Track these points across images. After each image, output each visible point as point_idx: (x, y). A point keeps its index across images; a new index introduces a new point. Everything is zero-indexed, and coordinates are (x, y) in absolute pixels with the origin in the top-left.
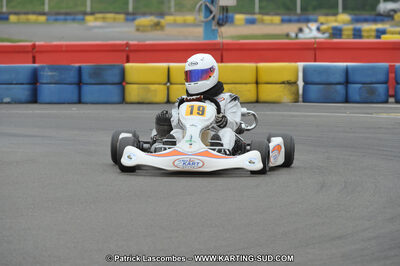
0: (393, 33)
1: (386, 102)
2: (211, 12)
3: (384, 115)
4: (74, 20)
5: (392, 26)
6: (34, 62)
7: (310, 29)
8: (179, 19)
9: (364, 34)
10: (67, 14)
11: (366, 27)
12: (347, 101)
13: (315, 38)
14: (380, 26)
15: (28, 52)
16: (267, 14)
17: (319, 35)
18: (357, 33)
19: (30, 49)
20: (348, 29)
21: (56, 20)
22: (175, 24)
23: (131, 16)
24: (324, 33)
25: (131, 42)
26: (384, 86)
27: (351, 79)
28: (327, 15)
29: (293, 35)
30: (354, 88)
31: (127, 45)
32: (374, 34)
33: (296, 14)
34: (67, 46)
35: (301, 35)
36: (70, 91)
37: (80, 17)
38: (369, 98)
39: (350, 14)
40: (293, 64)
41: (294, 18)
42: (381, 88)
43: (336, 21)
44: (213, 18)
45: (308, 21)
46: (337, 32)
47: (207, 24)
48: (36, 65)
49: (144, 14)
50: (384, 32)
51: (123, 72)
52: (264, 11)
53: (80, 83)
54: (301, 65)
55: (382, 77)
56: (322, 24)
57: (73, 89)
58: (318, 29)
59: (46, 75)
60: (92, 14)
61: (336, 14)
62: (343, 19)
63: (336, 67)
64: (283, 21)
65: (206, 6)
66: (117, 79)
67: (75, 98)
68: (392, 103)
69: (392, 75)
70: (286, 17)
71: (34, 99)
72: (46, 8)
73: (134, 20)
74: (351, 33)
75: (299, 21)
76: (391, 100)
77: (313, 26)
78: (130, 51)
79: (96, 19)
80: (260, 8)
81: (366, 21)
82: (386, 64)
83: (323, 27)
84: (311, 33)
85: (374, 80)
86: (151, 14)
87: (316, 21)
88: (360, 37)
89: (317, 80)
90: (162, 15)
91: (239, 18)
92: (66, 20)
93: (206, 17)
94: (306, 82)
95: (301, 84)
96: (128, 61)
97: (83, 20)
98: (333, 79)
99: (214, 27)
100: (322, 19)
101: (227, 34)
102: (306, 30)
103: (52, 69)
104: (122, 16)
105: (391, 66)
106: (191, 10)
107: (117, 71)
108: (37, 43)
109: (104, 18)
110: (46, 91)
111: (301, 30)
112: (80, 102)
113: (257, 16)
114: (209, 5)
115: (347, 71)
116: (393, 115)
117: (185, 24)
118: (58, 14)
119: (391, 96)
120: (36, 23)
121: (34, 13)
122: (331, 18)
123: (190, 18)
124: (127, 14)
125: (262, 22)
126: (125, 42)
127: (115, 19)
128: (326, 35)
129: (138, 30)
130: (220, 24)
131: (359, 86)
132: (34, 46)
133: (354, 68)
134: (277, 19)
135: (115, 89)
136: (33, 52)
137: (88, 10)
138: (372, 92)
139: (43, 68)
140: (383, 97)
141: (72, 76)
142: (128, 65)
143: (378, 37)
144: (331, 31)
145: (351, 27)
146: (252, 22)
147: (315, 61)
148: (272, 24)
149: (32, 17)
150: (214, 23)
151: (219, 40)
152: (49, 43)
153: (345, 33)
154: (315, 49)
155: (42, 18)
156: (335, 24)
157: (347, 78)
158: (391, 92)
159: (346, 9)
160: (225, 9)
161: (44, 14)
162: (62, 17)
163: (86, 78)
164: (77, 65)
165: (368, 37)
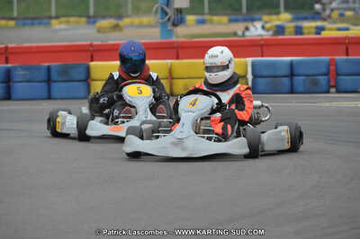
0: (331, 29)
1: (328, 92)
2: (167, 14)
3: (327, 104)
4: (40, 24)
5: (330, 23)
6: (7, 63)
7: (256, 28)
8: (136, 20)
9: (305, 31)
10: (34, 19)
11: (306, 24)
12: (292, 91)
13: (261, 36)
14: (319, 24)
15: (1, 54)
16: (216, 15)
17: (264, 33)
18: (299, 30)
19: (3, 51)
20: (290, 26)
21: (24, 24)
22: (132, 26)
23: (92, 20)
24: (268, 30)
25: (94, 43)
26: (325, 77)
27: (296, 71)
28: (270, 14)
29: (240, 33)
30: (299, 80)
31: (91, 45)
32: (314, 30)
33: (241, 14)
34: (36, 47)
35: (247, 33)
36: (40, 88)
37: (45, 21)
38: (313, 89)
39: (291, 13)
40: (242, 59)
41: (240, 17)
42: (323, 80)
43: (278, 19)
44: (169, 19)
45: (253, 20)
46: (280, 30)
47: (164, 25)
48: (9, 65)
49: (104, 17)
50: (323, 29)
51: (88, 69)
52: (213, 12)
53: (49, 81)
54: (249, 60)
55: (323, 70)
56: (266, 22)
57: (43, 86)
58: (263, 27)
59: (19, 74)
60: (57, 18)
61: (278, 13)
62: (284, 18)
63: (281, 61)
64: (231, 21)
65: (162, 9)
66: (82, 77)
67: (45, 95)
68: (333, 93)
69: (333, 68)
70: (233, 17)
71: (8, 96)
72: (15, 14)
73: (95, 22)
74: (292, 30)
75: (245, 20)
76: (333, 90)
77: (259, 25)
78: (94, 50)
79: (61, 23)
80: (210, 9)
81: (305, 19)
82: (327, 58)
83: (268, 25)
84: (256, 31)
85: (316, 72)
86: (110, 17)
87: (260, 20)
88: (301, 33)
89: (264, 73)
90: (120, 17)
91: (191, 18)
92: (32, 24)
93: (163, 18)
94: (255, 76)
95: (250, 77)
96: (92, 60)
97: (49, 24)
98: (279, 73)
99: (170, 28)
100: (266, 18)
101: (182, 33)
102: (252, 29)
103: (24, 68)
104: (83, 20)
105: (331, 59)
106: (147, 12)
107: (83, 69)
108: (10, 45)
109: (68, 22)
110: (19, 88)
111: (247, 29)
112: (49, 98)
113: (207, 17)
114: (165, 7)
115: (291, 64)
116: (334, 104)
117: (141, 26)
118: (26, 18)
119: (333, 87)
120: (7, 27)
121: (3, 18)
122: (274, 17)
123: (145, 20)
124: (89, 17)
125: (212, 22)
126: (88, 43)
127: (77, 23)
128: (271, 32)
129: (99, 31)
130: (175, 25)
131: (303, 78)
132: (6, 48)
133: (298, 62)
134: (225, 19)
135: (81, 86)
136: (6, 53)
137: (53, 14)
138: (315, 83)
139: (15, 68)
140: (325, 88)
141: (42, 75)
142: (92, 63)
143: (318, 33)
144: (274, 29)
145: (293, 24)
146: (202, 22)
147: (262, 56)
148: (220, 23)
149: (3, 22)
150: (170, 23)
151: (174, 39)
152: (20, 45)
153: (288, 30)
154: (262, 45)
155: (12, 23)
156: (278, 23)
157: (292, 71)
158: (332, 83)
159: (287, 9)
160: (179, 11)
161: (13, 19)
162: (29, 21)
163: (54, 76)
164: (46, 64)
165: (309, 34)
